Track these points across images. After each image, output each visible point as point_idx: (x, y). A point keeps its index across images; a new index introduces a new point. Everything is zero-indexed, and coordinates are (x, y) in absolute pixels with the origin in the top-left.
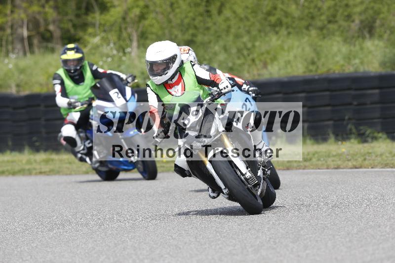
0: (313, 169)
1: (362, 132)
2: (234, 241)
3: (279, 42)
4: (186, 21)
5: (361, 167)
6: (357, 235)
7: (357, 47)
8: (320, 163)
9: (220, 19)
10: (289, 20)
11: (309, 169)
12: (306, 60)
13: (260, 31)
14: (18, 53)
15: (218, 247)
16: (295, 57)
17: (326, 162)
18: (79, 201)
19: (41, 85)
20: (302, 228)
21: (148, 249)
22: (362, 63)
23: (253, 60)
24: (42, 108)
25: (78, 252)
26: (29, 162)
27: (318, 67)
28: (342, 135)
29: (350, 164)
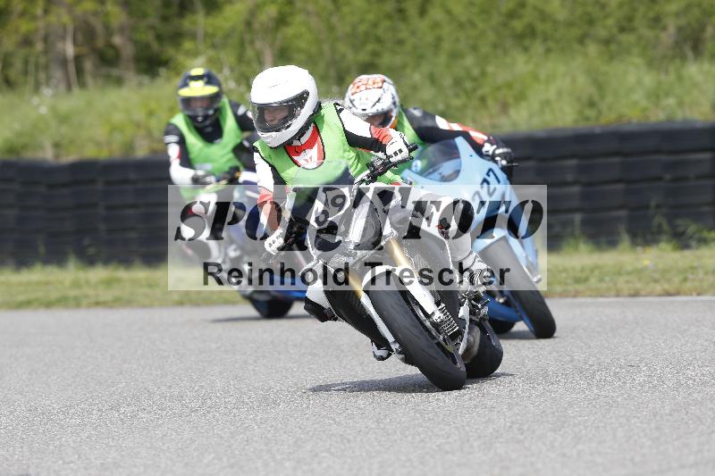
0: (591, 296)
1: (681, 229)
2: (447, 428)
3: (530, 67)
4: (362, 28)
5: (677, 293)
6: (669, 417)
7: (672, 77)
8: (604, 286)
9: (422, 25)
10: (547, 27)
11: (583, 296)
12: (579, 99)
13: (495, 46)
14: (56, 87)
15: (417, 438)
16: (559, 93)
17: (615, 284)
18: (166, 354)
19: (98, 144)
20: (571, 405)
21: (291, 442)
22: (681, 104)
23: (483, 100)
24: (100, 186)
25: (164, 448)
26: (76, 284)
27: (600, 113)
28: (644, 235)
29: (658, 288)
